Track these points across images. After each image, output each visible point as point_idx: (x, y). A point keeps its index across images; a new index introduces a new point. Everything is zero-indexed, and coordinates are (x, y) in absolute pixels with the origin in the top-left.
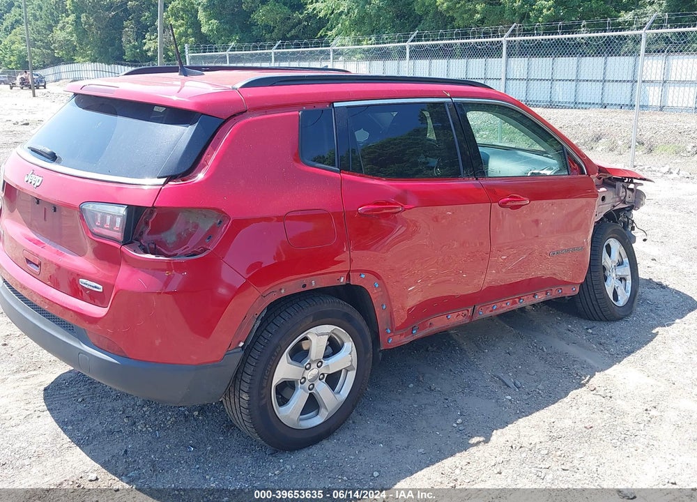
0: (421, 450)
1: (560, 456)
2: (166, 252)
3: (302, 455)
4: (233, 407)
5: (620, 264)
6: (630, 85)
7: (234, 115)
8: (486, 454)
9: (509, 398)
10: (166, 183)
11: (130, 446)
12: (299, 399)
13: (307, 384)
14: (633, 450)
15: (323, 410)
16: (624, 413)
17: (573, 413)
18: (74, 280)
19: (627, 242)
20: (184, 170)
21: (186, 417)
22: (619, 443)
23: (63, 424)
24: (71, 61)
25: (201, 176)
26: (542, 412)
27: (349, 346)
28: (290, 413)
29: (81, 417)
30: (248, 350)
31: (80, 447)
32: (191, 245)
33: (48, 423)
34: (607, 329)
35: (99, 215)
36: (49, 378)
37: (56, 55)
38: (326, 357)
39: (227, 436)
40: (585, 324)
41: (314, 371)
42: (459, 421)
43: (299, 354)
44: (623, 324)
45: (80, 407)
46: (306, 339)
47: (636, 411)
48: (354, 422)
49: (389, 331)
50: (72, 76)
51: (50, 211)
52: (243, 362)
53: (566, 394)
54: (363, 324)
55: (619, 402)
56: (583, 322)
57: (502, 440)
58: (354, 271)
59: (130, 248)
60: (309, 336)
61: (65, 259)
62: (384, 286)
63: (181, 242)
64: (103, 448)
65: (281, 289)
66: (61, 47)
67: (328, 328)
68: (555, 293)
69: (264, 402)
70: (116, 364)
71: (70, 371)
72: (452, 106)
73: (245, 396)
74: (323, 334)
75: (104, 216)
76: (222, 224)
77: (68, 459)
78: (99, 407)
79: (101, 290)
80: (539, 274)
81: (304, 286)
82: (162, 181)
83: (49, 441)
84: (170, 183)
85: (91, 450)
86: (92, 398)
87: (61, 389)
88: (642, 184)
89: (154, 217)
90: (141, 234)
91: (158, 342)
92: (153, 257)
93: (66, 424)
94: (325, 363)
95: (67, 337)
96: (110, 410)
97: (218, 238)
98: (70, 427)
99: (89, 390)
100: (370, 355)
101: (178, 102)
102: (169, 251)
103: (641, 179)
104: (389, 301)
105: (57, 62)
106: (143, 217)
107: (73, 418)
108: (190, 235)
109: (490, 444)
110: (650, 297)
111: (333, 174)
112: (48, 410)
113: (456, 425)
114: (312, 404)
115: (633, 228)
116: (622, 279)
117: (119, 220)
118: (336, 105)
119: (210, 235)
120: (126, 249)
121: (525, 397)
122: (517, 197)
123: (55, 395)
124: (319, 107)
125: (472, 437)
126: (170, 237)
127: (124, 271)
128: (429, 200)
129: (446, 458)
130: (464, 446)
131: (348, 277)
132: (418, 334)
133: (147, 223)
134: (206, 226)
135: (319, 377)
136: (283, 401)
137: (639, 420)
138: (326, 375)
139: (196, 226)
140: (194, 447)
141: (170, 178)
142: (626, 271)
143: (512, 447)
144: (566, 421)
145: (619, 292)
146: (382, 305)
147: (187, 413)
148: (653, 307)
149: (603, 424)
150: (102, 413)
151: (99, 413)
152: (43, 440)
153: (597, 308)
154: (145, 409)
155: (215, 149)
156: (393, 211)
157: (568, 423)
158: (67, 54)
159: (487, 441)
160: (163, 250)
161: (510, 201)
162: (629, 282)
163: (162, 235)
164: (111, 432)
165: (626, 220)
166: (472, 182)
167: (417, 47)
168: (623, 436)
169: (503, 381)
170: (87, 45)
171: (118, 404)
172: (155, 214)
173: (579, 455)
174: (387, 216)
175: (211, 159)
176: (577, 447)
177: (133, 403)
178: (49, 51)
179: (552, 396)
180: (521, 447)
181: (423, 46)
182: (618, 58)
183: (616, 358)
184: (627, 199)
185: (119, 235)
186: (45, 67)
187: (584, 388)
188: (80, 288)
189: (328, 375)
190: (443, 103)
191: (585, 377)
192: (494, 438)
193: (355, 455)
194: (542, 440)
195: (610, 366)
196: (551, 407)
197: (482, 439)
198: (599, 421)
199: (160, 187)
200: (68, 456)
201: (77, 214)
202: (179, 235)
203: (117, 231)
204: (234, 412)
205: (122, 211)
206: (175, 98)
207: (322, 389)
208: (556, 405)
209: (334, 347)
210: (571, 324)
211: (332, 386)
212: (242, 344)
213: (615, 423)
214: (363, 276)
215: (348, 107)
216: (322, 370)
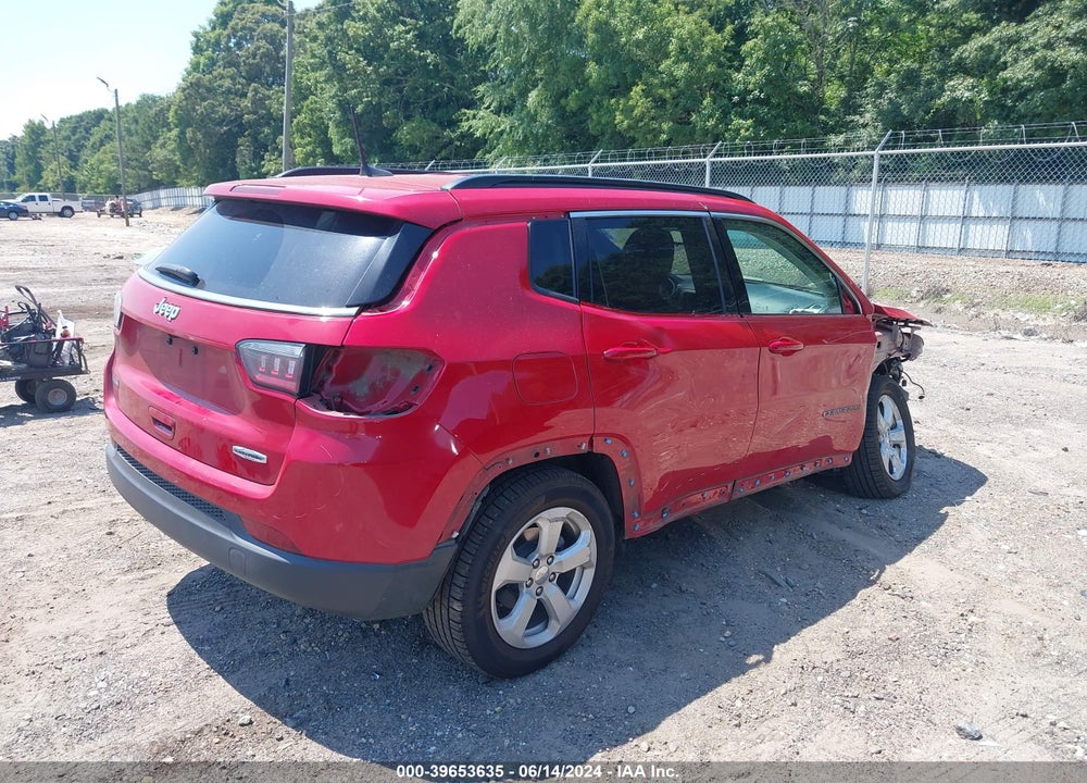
0: (685, 675)
1: (867, 679)
2: (356, 409)
3: (527, 684)
4: (438, 619)
5: (894, 427)
6: (841, 219)
7: (445, 225)
8: (772, 679)
9: (784, 600)
10: (358, 313)
11: (292, 674)
12: (524, 608)
13: (534, 587)
14: (959, 669)
15: (553, 623)
16: (934, 620)
17: (867, 618)
18: (225, 446)
19: (901, 399)
20: (382, 296)
21: (364, 632)
22: (939, 661)
23: (197, 643)
24: (173, 185)
25: (406, 303)
26: (829, 618)
27: (587, 534)
28: (513, 627)
29: (222, 633)
30: (463, 542)
31: (223, 677)
32: (390, 399)
33: (175, 642)
34: (884, 508)
35: (264, 357)
36: (173, 576)
37: (154, 177)
38: (559, 549)
39: (422, 658)
40: (857, 503)
41: (543, 570)
42: (728, 633)
43: (526, 548)
44: (900, 502)
45: (219, 618)
46: (535, 525)
47: (949, 616)
48: (588, 637)
49: (636, 515)
50: (173, 202)
51: (189, 352)
52: (457, 559)
53: (854, 595)
54: (605, 505)
55: (924, 604)
56: (853, 501)
57: (787, 659)
58: (599, 435)
59: (309, 403)
60: (539, 522)
61: (209, 419)
62: (633, 454)
63: (377, 394)
64: (255, 677)
65: (508, 459)
66: (160, 168)
67: (563, 512)
68: (824, 464)
69: (481, 614)
70: (284, 563)
71: (201, 569)
72: (710, 223)
73: (457, 606)
74: (557, 520)
75: (272, 356)
76: (433, 370)
77: (208, 693)
78: (244, 619)
79: (265, 461)
80: (794, 443)
81: (537, 455)
82: (354, 311)
83: (180, 667)
84: (363, 314)
85: (239, 680)
86: (234, 605)
87: (190, 593)
88: (919, 329)
89: (340, 359)
90: (322, 384)
91: (339, 527)
92: (341, 415)
93: (202, 643)
94: (558, 558)
95: (212, 525)
96: (260, 623)
97: (428, 390)
98: (207, 648)
99: (229, 594)
100: (612, 548)
101: (365, 203)
102: (361, 408)
103: (915, 322)
104: (639, 475)
105: (155, 185)
106: (324, 362)
107: (211, 635)
108: (389, 385)
109: (772, 664)
110: (925, 468)
111: (570, 304)
112: (176, 623)
113: (723, 639)
114: (541, 614)
115: (904, 383)
116: (897, 446)
117: (292, 364)
118: (572, 215)
119: (417, 383)
120: (303, 404)
121: (804, 599)
122: (788, 341)
123: (184, 602)
124: (552, 217)
125: (749, 655)
126: (360, 388)
127: (299, 436)
128: (689, 342)
129: (720, 685)
130: (742, 669)
131: (591, 443)
132: (669, 518)
133: (329, 369)
134: (410, 372)
135: (549, 578)
136: (504, 612)
137: (957, 629)
138: (557, 575)
139: (396, 373)
140: (380, 674)
141: (364, 307)
142: (900, 436)
143: (802, 667)
144: (862, 630)
145: (894, 463)
146: (630, 481)
147: (364, 625)
148: (933, 481)
149: (912, 635)
150: (249, 626)
151: (244, 627)
152: (171, 667)
153: (871, 483)
154: (307, 621)
155: (422, 269)
156: (643, 355)
157: (865, 633)
158: (168, 177)
159: (768, 659)
160: (350, 404)
161: (781, 345)
162: (904, 449)
163: (351, 385)
164: (264, 654)
165: (897, 372)
166: (735, 319)
167: (602, 168)
168: (942, 651)
169: (772, 579)
170: (194, 165)
171: (270, 614)
172: (342, 356)
173: (891, 678)
174: (637, 362)
175: (418, 282)
176: (886, 665)
177: (289, 612)
178: (146, 173)
179: (836, 599)
180: (814, 668)
181: (609, 168)
182: (827, 188)
183: (905, 545)
184: (905, 347)
185: (293, 386)
186: (140, 191)
187: (875, 587)
188: (233, 458)
189: (561, 575)
190: (700, 218)
191: (874, 572)
192: (776, 655)
193: (598, 683)
194: (839, 657)
195: (902, 557)
196: (839, 612)
197: (761, 657)
198: (905, 630)
199: (350, 319)
200: (207, 690)
201: (230, 358)
202: (373, 386)
203: (290, 380)
204: (440, 627)
205: (298, 351)
206: (360, 199)
207: (553, 593)
208: (844, 609)
209: (568, 537)
210: (839, 503)
211: (565, 589)
212: (456, 534)
213: (928, 633)
214: (609, 441)
215: (587, 219)
216: (555, 568)
